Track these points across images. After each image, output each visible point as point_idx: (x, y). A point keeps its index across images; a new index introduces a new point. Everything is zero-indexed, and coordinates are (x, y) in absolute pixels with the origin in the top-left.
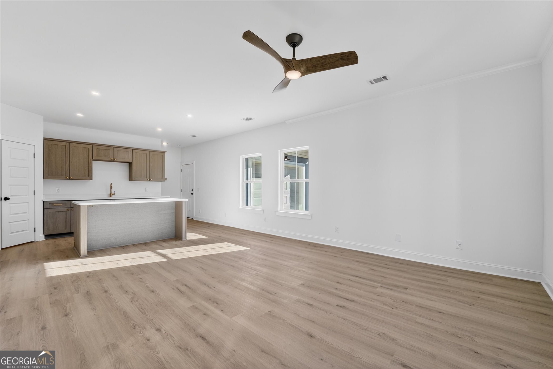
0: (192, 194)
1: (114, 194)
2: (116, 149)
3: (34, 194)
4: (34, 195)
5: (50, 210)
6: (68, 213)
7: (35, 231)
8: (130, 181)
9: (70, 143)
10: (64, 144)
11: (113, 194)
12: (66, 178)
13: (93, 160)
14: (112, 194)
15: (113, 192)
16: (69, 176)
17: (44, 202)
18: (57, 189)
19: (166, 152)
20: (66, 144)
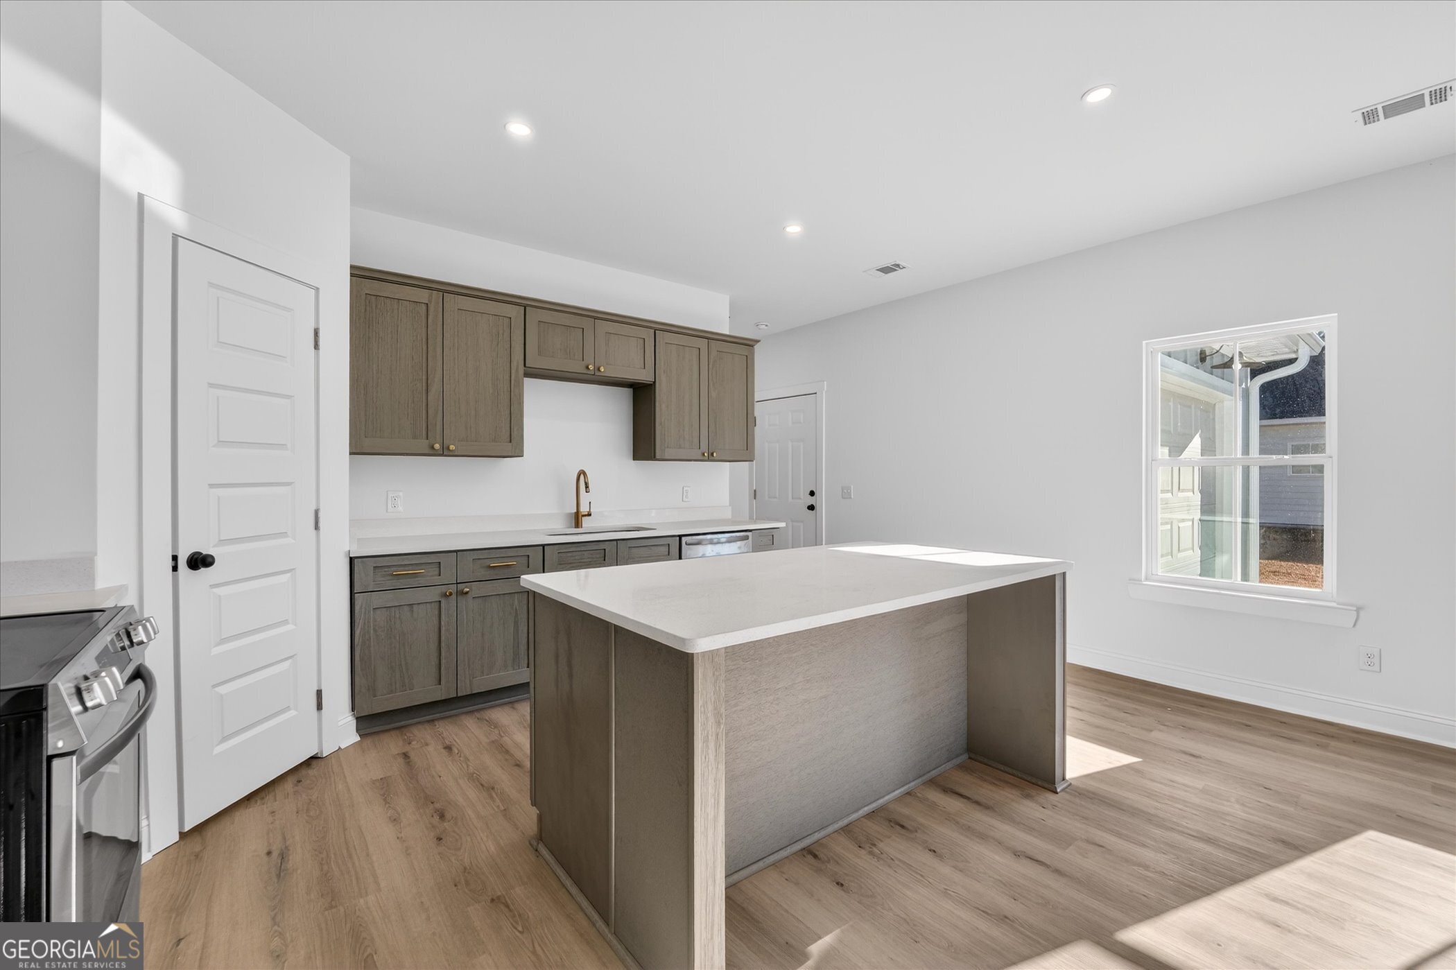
0: (811, 508)
1: (589, 515)
2: (603, 327)
3: (317, 527)
4: (314, 531)
5: (378, 600)
6: (449, 606)
7: (319, 707)
8: (634, 460)
9: (444, 291)
10: (423, 295)
11: (585, 515)
12: (432, 447)
13: (527, 375)
14: (583, 516)
15: (584, 509)
16: (439, 438)
17: (351, 559)
18: (390, 495)
19: (758, 341)
20: (431, 296)
